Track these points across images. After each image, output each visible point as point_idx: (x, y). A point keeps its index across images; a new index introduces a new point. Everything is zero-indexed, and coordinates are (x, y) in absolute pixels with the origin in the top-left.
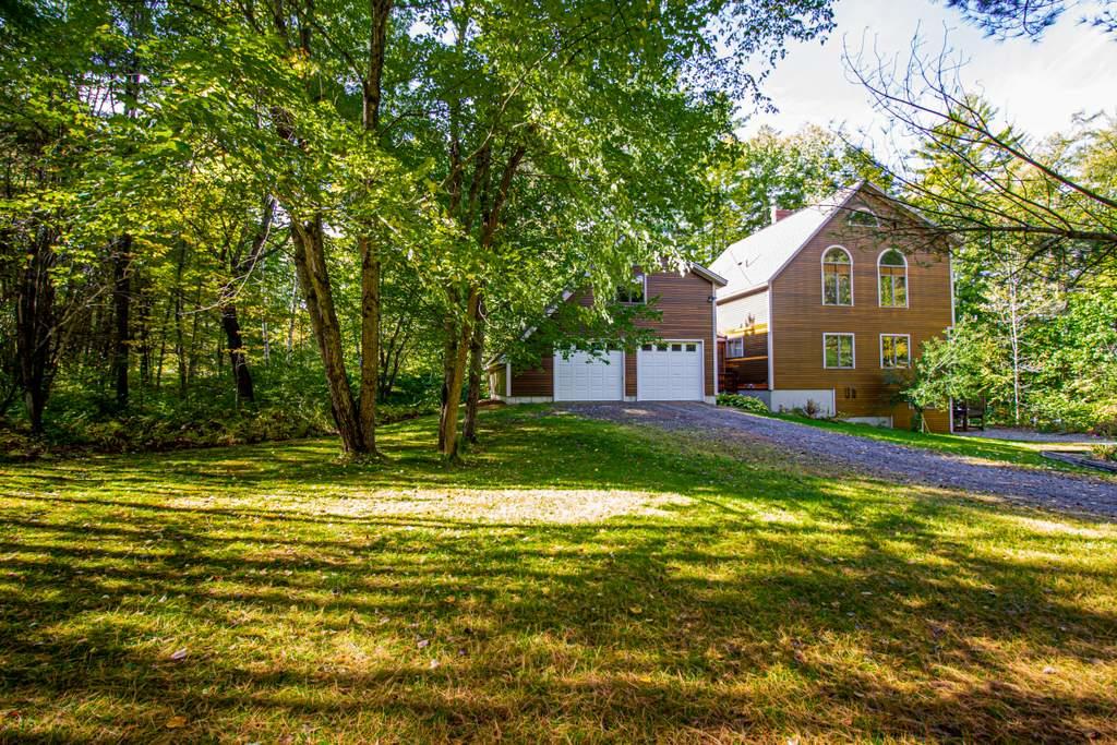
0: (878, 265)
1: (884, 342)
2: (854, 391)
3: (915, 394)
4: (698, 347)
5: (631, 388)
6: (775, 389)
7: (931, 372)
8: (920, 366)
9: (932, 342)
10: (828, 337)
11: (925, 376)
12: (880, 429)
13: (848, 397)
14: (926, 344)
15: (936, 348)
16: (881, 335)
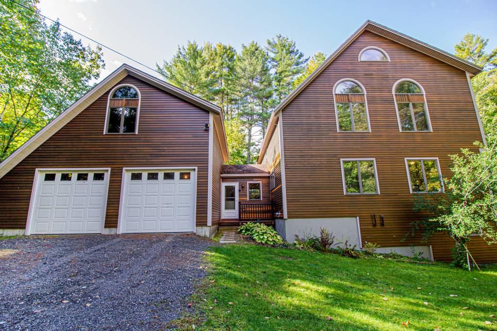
0: (394, 93)
1: (410, 166)
2: (382, 219)
3: (448, 220)
4: (192, 173)
5: (111, 220)
6: (289, 217)
7: (467, 195)
8: (452, 186)
9: (461, 155)
10: (345, 162)
11: (458, 198)
12: (417, 260)
13: (375, 225)
14: (454, 157)
15: (468, 162)
16: (406, 159)
